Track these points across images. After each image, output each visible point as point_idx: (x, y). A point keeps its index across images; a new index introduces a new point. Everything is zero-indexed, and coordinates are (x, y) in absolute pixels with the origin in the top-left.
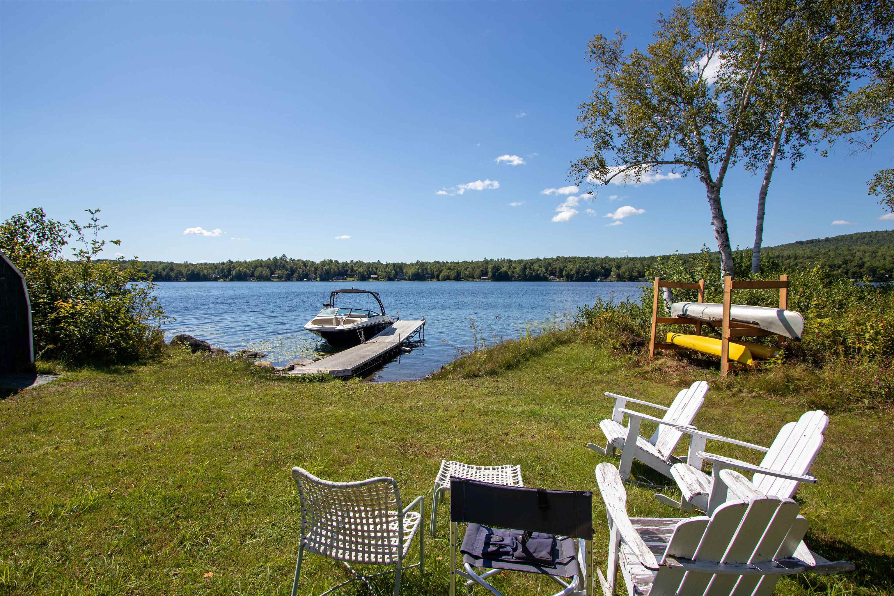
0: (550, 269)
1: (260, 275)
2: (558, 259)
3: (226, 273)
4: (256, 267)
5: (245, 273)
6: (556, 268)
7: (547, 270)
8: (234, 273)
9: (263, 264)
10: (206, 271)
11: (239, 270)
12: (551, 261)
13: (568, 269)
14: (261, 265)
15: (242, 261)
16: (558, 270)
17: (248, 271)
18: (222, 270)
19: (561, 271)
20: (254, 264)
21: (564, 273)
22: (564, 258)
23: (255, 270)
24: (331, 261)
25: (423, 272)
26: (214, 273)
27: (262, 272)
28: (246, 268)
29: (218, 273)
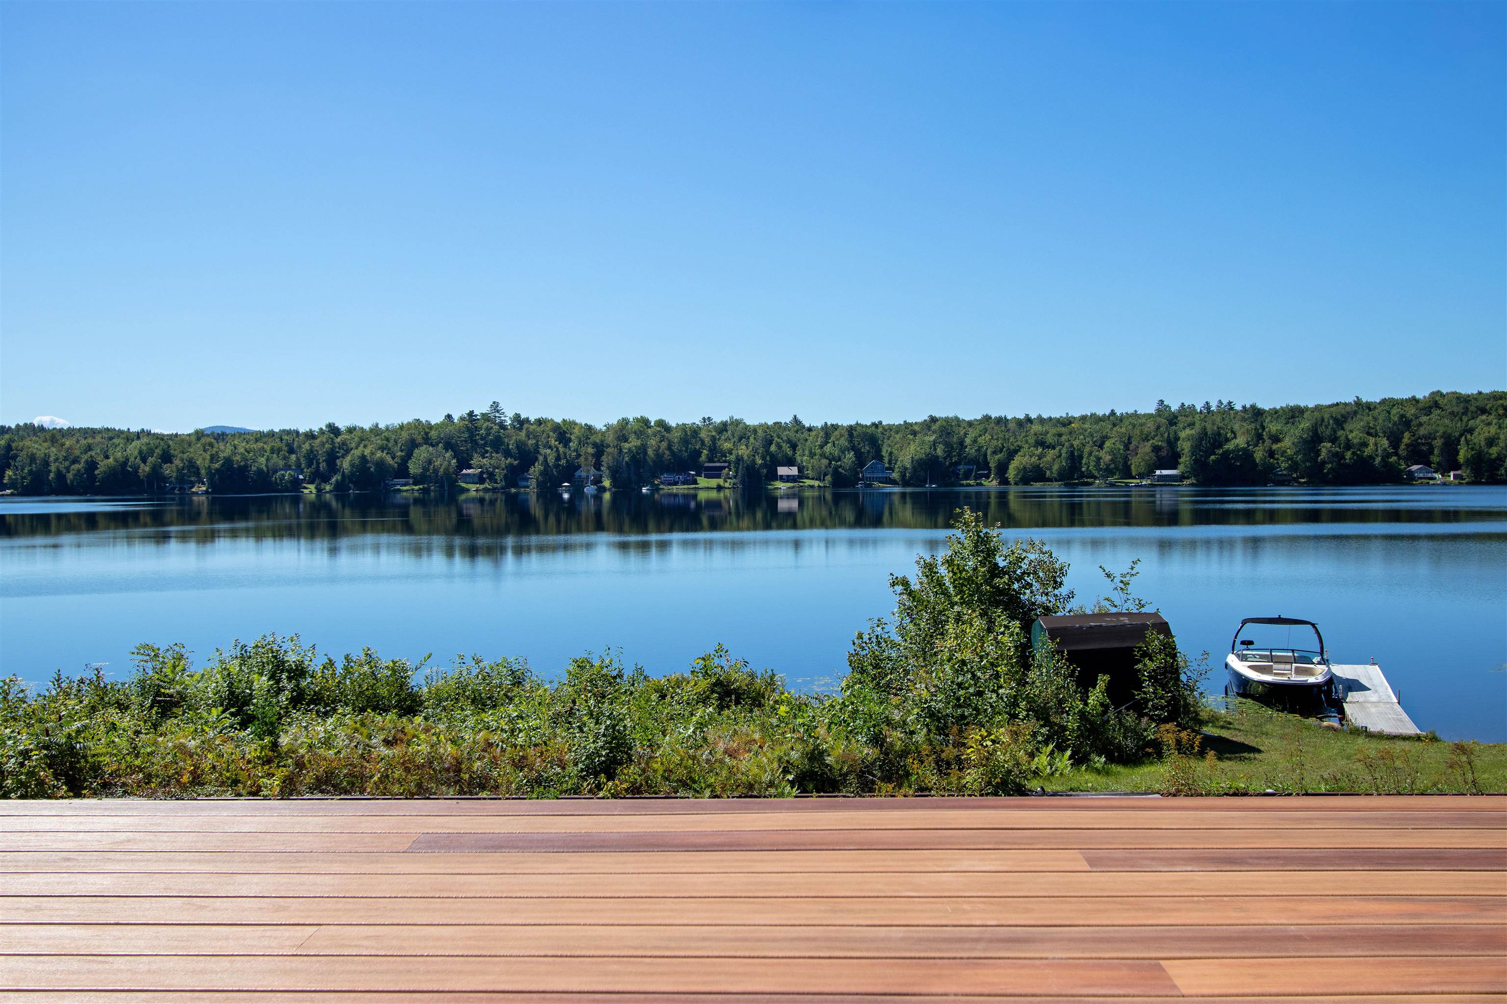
0: (1407, 438)
1: (426, 469)
2: (1435, 403)
3: (323, 466)
4: (412, 445)
5: (380, 464)
6: (1431, 437)
7: (1395, 441)
8: (345, 464)
9: (433, 434)
10: (263, 460)
11: (363, 458)
12: (1411, 411)
13: (1479, 437)
14: (427, 440)
15: (367, 426)
16: (1438, 443)
17: (389, 459)
18: (311, 457)
19: (1451, 445)
20: (405, 435)
21: (1463, 455)
22: (1463, 400)
23: (409, 455)
24: (645, 422)
25: (949, 455)
26: (287, 467)
27: (430, 462)
28: (382, 448)
29: (298, 465)
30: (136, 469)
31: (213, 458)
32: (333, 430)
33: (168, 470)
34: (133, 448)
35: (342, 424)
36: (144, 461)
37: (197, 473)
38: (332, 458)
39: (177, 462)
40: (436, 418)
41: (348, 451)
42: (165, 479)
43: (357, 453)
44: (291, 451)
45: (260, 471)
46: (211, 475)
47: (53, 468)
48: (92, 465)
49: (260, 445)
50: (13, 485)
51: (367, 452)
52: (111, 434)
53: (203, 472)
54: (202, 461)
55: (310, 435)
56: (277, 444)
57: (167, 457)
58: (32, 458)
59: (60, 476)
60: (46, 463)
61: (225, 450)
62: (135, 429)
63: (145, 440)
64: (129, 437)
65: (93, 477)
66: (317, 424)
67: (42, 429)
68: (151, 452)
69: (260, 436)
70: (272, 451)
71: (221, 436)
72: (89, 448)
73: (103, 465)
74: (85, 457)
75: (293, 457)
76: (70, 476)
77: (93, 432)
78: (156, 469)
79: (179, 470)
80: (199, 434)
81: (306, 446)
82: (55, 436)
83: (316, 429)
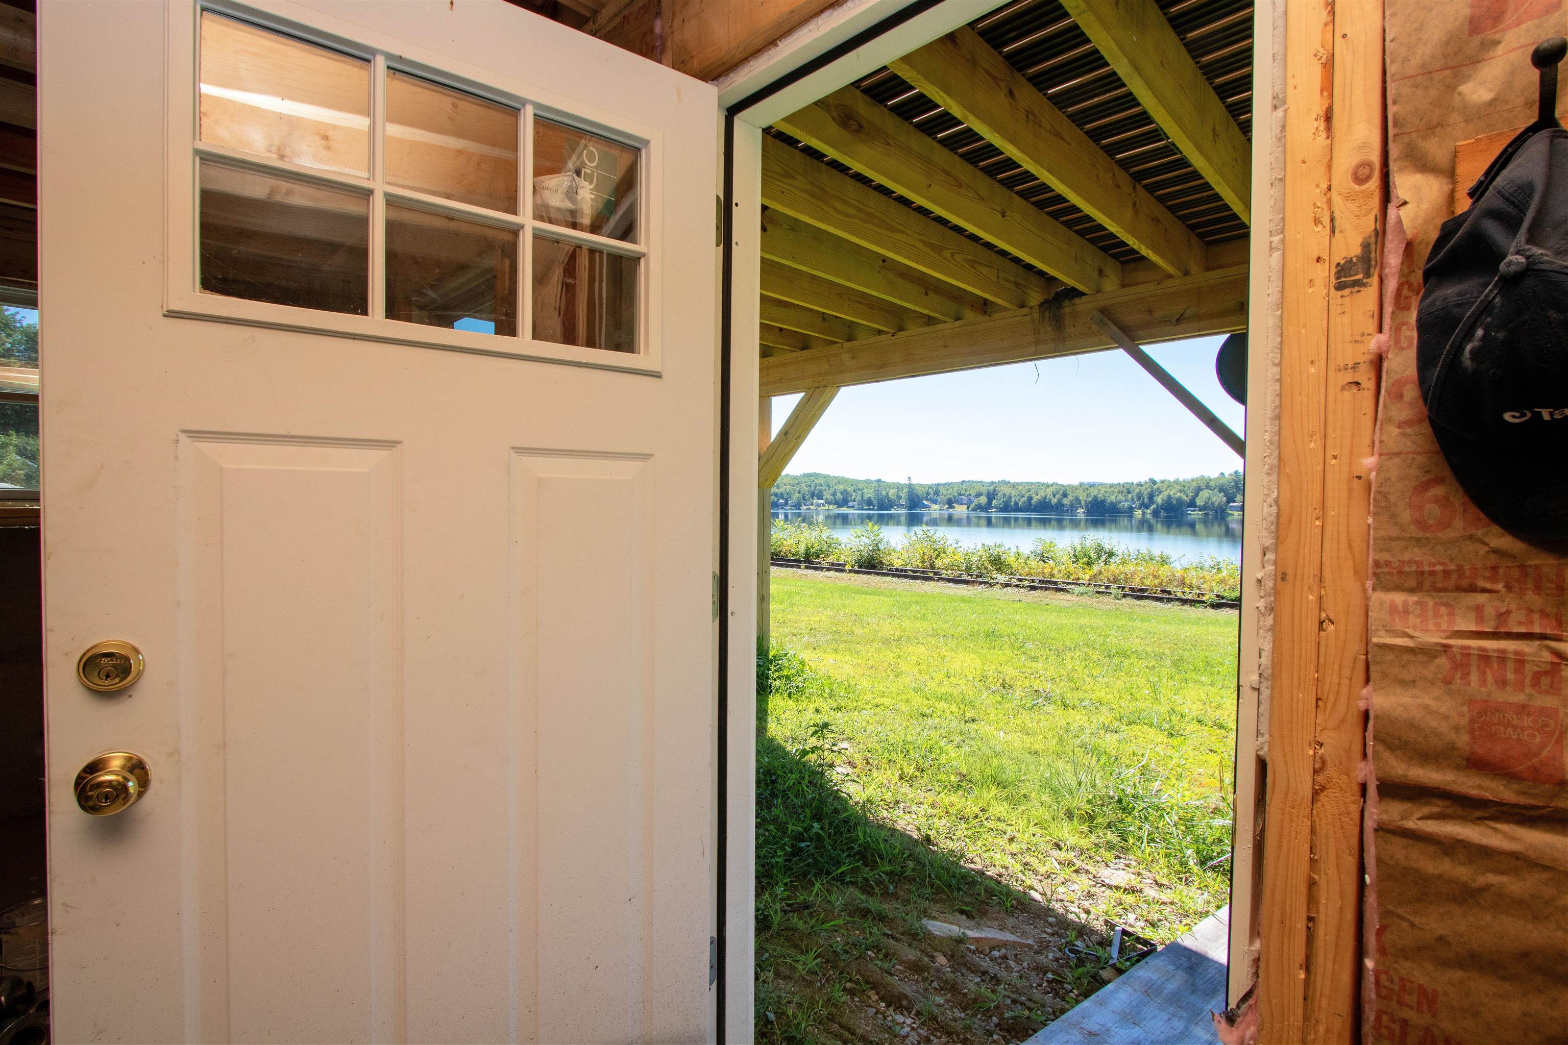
30: (1050, 500)
31: (1088, 496)
32: (1154, 482)
33: (1066, 501)
34: (1049, 492)
35: (1158, 479)
36: (1054, 496)
37: (1080, 503)
38: (1151, 497)
39: (1070, 497)
40: (1214, 475)
41: (1161, 492)
42: (1063, 505)
43: (1165, 494)
44: (1129, 492)
45: (1112, 502)
46: (1087, 504)
47: (1013, 499)
48: (1030, 499)
49: (1112, 489)
50: (996, 507)
51: (1172, 493)
52: (1039, 484)
53: (1083, 502)
54: (1083, 497)
55: (1140, 485)
56: (1122, 489)
57: (1065, 495)
58: (1004, 495)
59: (1016, 504)
60: (1010, 498)
61: (1094, 492)
62: (1050, 482)
63: (1055, 487)
64: (1048, 486)
65: (1030, 504)
66: (1144, 478)
67: (1009, 482)
68: (1058, 492)
69: (1111, 486)
70: (1119, 492)
71: (1093, 485)
72: (1029, 490)
73: (1035, 499)
74: (1027, 495)
75: (1130, 496)
76: (1020, 504)
77: (1032, 484)
78: (1060, 501)
79: (1071, 501)
80: (1081, 485)
81: (1137, 490)
82: (1014, 486)
83: (1143, 481)
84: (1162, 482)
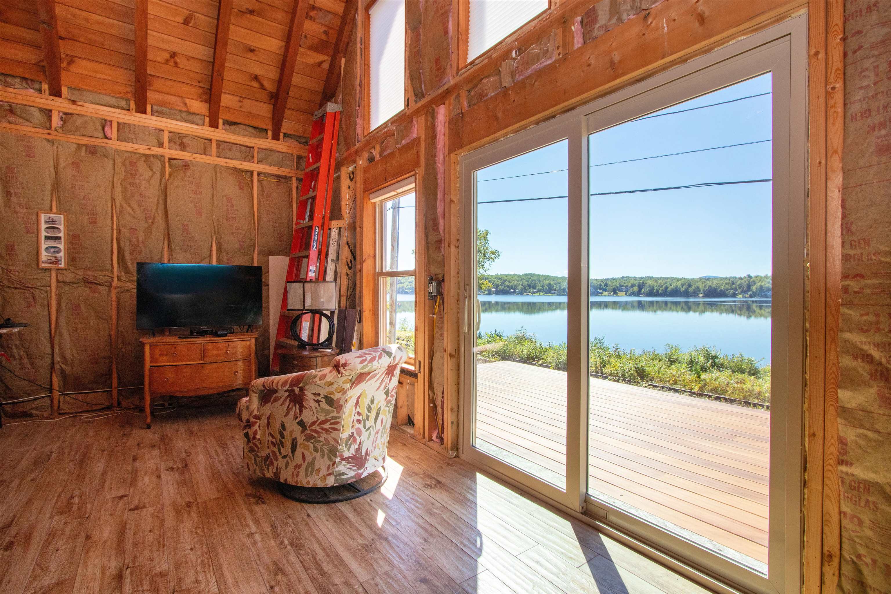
30: (680, 289)
31: (705, 286)
32: (750, 277)
33: (691, 290)
34: (679, 284)
35: (753, 275)
36: (682, 287)
37: (700, 291)
38: (749, 286)
39: (693, 287)
41: (755, 284)
42: (689, 292)
43: (758, 284)
44: (733, 283)
45: (721, 290)
46: (704, 292)
47: (655, 288)
48: (666, 288)
49: (722, 282)
50: (644, 293)
51: (763, 284)
52: (673, 279)
53: (702, 291)
54: (701, 287)
55: (741, 279)
56: (728, 281)
57: (690, 286)
58: (650, 286)
59: (657, 291)
60: (653, 287)
61: (709, 284)
62: (680, 277)
63: (683, 280)
64: (678, 280)
65: (666, 292)
66: (743, 275)
67: (652, 278)
68: (685, 284)
69: (722, 279)
70: (726, 284)
71: (708, 279)
72: (666, 283)
73: (670, 288)
74: (664, 286)
75: (734, 286)
76: (660, 291)
77: (667, 278)
78: (686, 290)
79: (694, 290)
80: (701, 279)
81: (739, 282)
82: (656, 280)
83: (743, 276)
84: (756, 277)
